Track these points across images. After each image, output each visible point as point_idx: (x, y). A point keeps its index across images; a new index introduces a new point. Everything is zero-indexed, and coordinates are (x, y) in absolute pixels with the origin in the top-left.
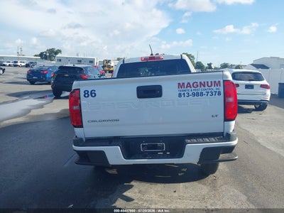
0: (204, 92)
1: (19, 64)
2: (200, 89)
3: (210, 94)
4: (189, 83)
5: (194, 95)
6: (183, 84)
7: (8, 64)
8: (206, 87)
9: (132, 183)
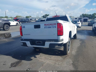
0: (51, 27)
1: (36, 19)
2: (50, 26)
3: (53, 27)
4: (47, 24)
5: (48, 27)
6: (46, 24)
7: (33, 20)
8: (52, 25)
9: (40, 54)
